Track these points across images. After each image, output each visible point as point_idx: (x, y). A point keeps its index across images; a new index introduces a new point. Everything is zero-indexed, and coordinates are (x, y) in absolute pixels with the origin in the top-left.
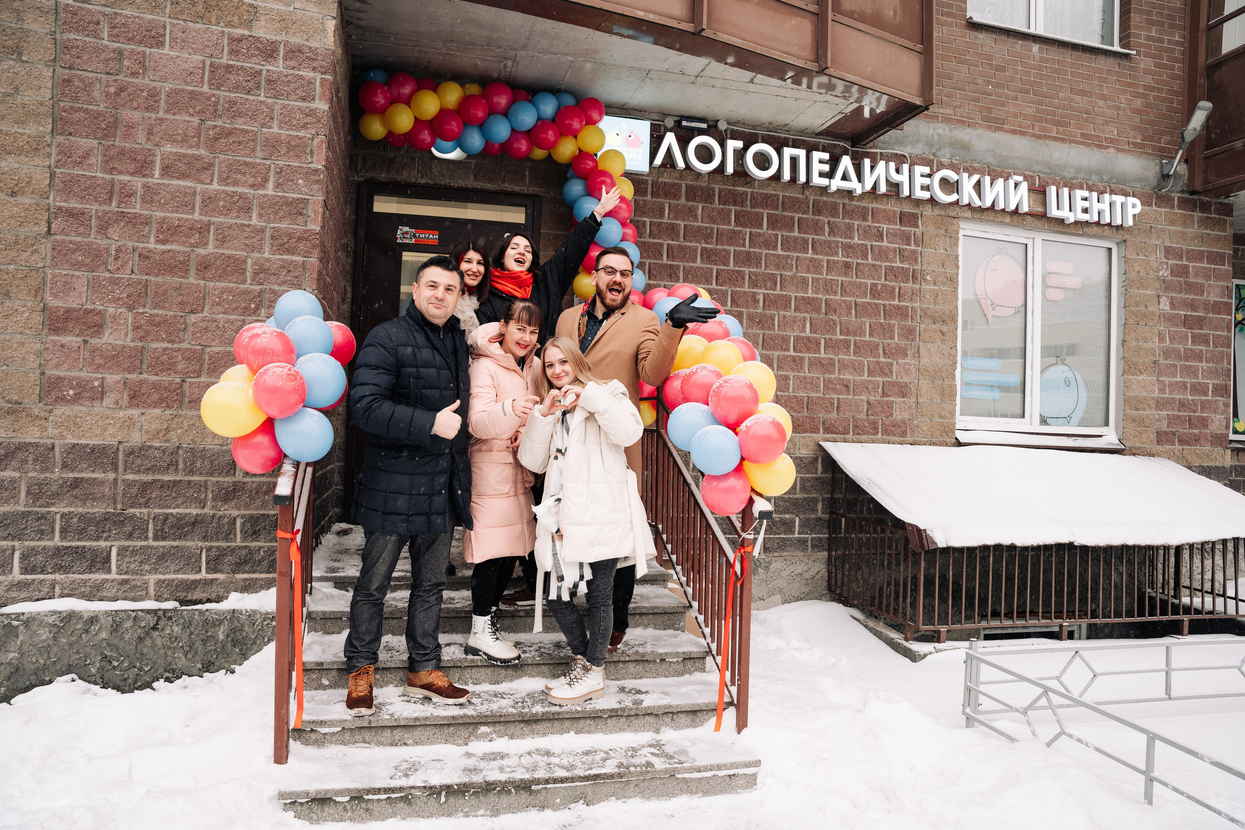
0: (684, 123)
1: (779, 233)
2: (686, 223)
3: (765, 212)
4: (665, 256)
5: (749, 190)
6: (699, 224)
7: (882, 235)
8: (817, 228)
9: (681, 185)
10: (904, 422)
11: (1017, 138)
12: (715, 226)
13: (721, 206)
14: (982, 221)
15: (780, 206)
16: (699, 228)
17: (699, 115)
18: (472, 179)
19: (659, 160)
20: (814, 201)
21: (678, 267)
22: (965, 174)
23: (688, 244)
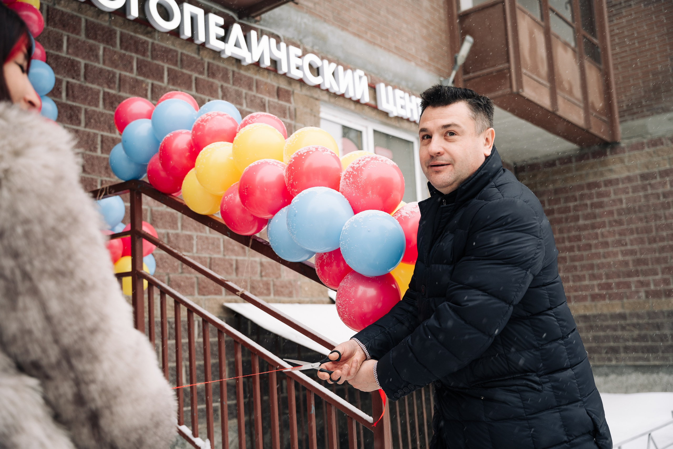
2: (87, 62)
3: (166, 66)
4: (64, 94)
5: (150, 40)
6: (101, 66)
7: (264, 105)
8: (212, 90)
9: (80, 19)
10: (290, 283)
11: (357, 39)
12: (117, 72)
13: (123, 52)
14: (335, 105)
15: (179, 63)
16: (101, 71)
20: (209, 64)
21: (79, 109)
22: (326, 62)
23: (90, 85)
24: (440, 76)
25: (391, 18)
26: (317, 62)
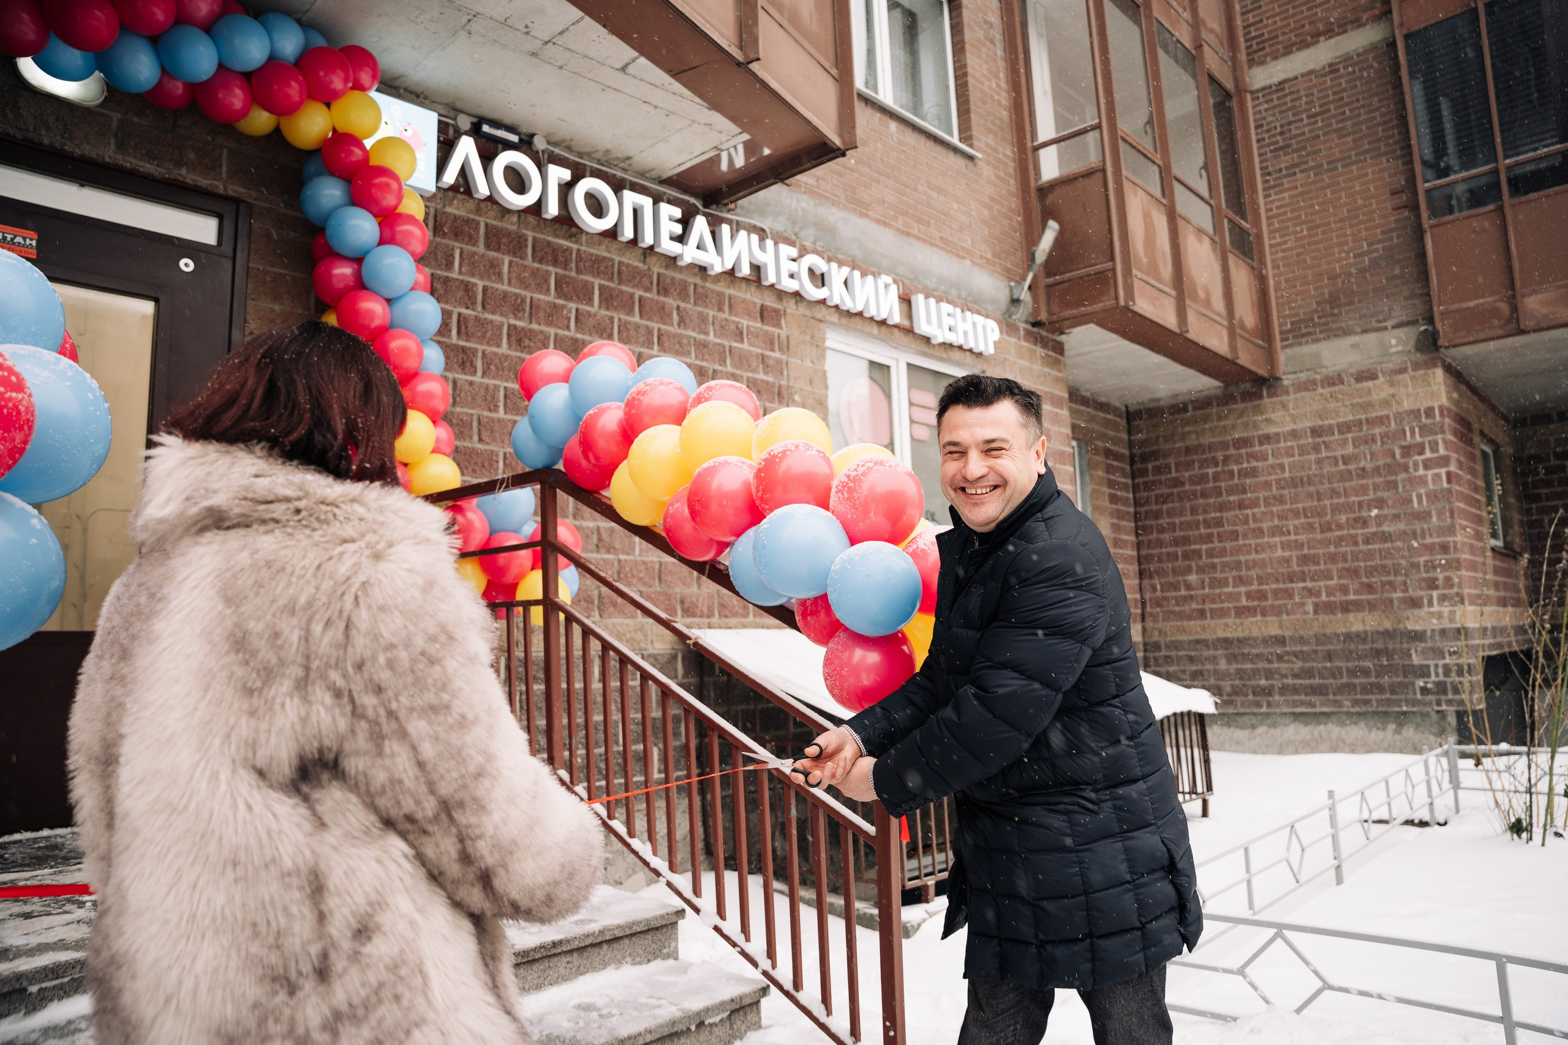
0: (486, 128)
1: (616, 316)
2: (486, 283)
3: (597, 282)
4: (454, 332)
5: (575, 246)
6: (505, 287)
7: (741, 333)
8: (663, 314)
9: (478, 223)
11: (881, 228)
12: (528, 295)
13: (536, 265)
14: (848, 328)
15: (616, 276)
16: (505, 295)
17: (508, 121)
18: (113, 147)
19: (450, 176)
20: (659, 275)
21: (474, 352)
22: (834, 265)
23: (490, 316)
24: (1010, 279)
25: (934, 195)
26: (821, 265)
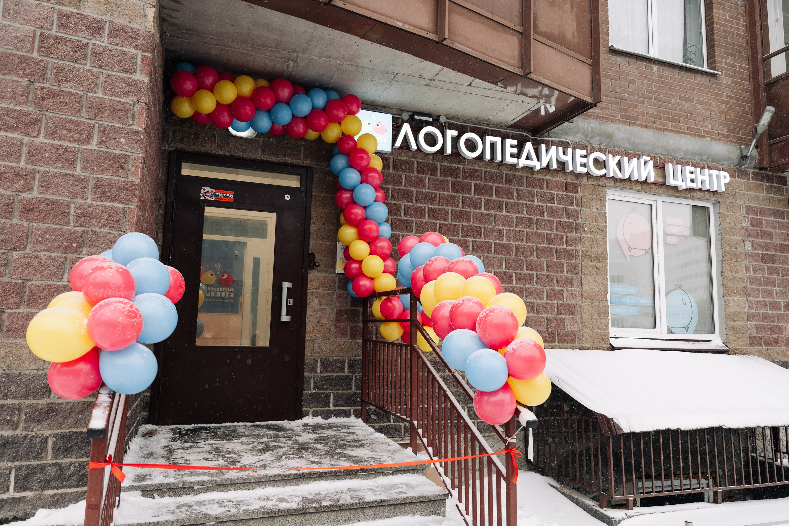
0: (416, 117)
1: (482, 197)
2: (417, 190)
3: (473, 182)
4: (402, 213)
5: (462, 166)
6: (427, 190)
7: (553, 199)
8: (509, 194)
9: (413, 162)
10: (573, 333)
11: (645, 130)
12: (438, 192)
13: (442, 178)
14: (621, 188)
15: (483, 178)
16: (427, 194)
17: (426, 112)
18: (260, 153)
19: (398, 144)
20: (506, 174)
21: (412, 222)
22: (611, 156)
23: (419, 205)
24: (741, 144)
26: (602, 157)
